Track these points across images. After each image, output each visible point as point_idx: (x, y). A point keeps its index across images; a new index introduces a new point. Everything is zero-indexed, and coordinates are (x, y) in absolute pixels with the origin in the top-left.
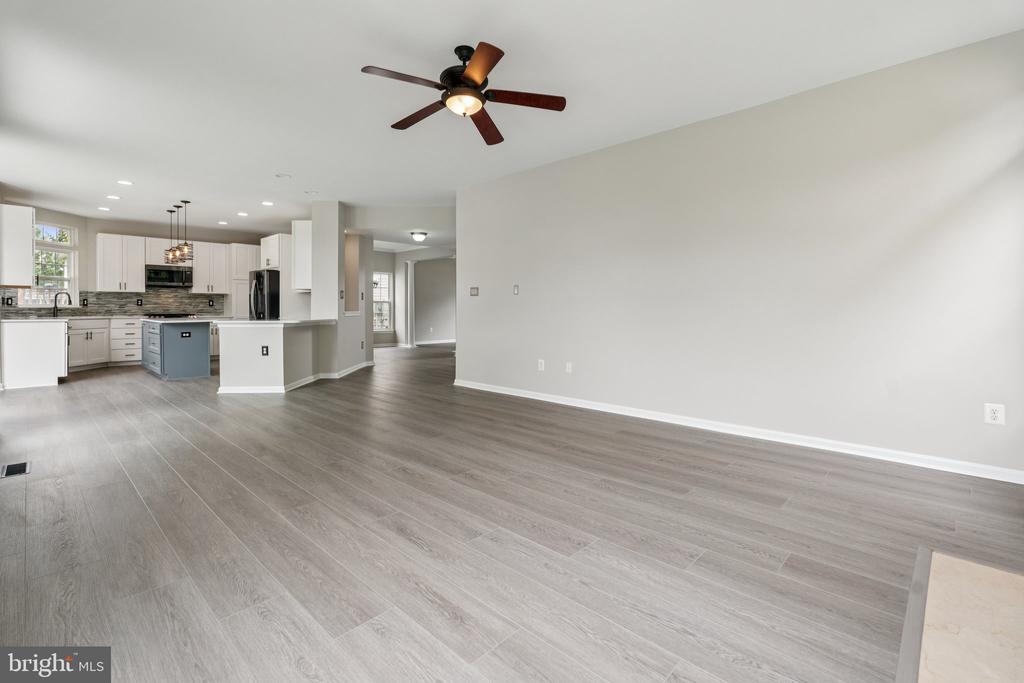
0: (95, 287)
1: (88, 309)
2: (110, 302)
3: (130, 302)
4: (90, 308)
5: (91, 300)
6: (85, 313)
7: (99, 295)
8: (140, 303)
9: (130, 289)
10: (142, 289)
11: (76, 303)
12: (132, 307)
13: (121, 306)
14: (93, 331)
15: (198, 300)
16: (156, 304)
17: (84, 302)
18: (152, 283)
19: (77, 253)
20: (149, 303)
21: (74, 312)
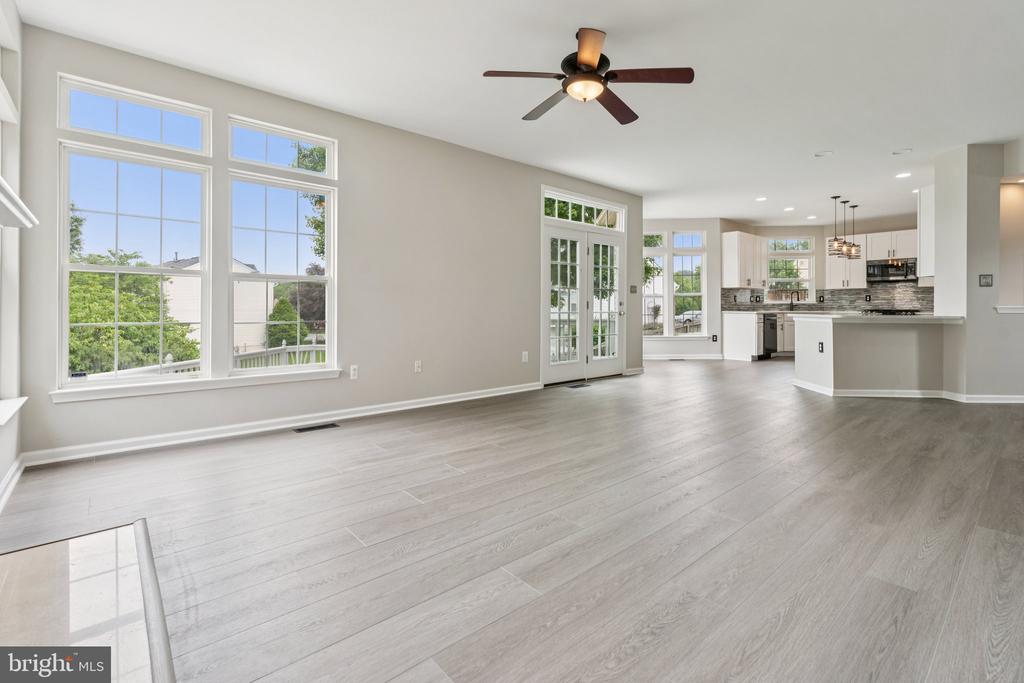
0: (824, 285)
1: (824, 305)
2: (842, 298)
3: (859, 298)
4: (827, 303)
5: (826, 297)
6: (822, 309)
7: (833, 292)
8: (868, 299)
9: (853, 286)
10: (864, 285)
11: (812, 299)
13: (852, 302)
16: (884, 300)
17: (821, 299)
18: (872, 279)
19: (814, 257)
20: (877, 298)
21: (811, 307)
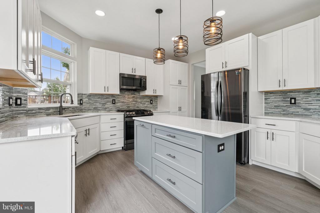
1: (83, 107)
2: (96, 102)
3: (108, 101)
4: (85, 106)
5: (85, 100)
6: (82, 110)
7: (90, 96)
8: (114, 102)
10: (117, 92)
11: (76, 104)
12: (109, 105)
13: (103, 104)
14: (90, 127)
15: (145, 100)
16: (123, 102)
17: (81, 102)
18: (124, 87)
19: (76, 63)
20: (119, 102)
21: (75, 110)
